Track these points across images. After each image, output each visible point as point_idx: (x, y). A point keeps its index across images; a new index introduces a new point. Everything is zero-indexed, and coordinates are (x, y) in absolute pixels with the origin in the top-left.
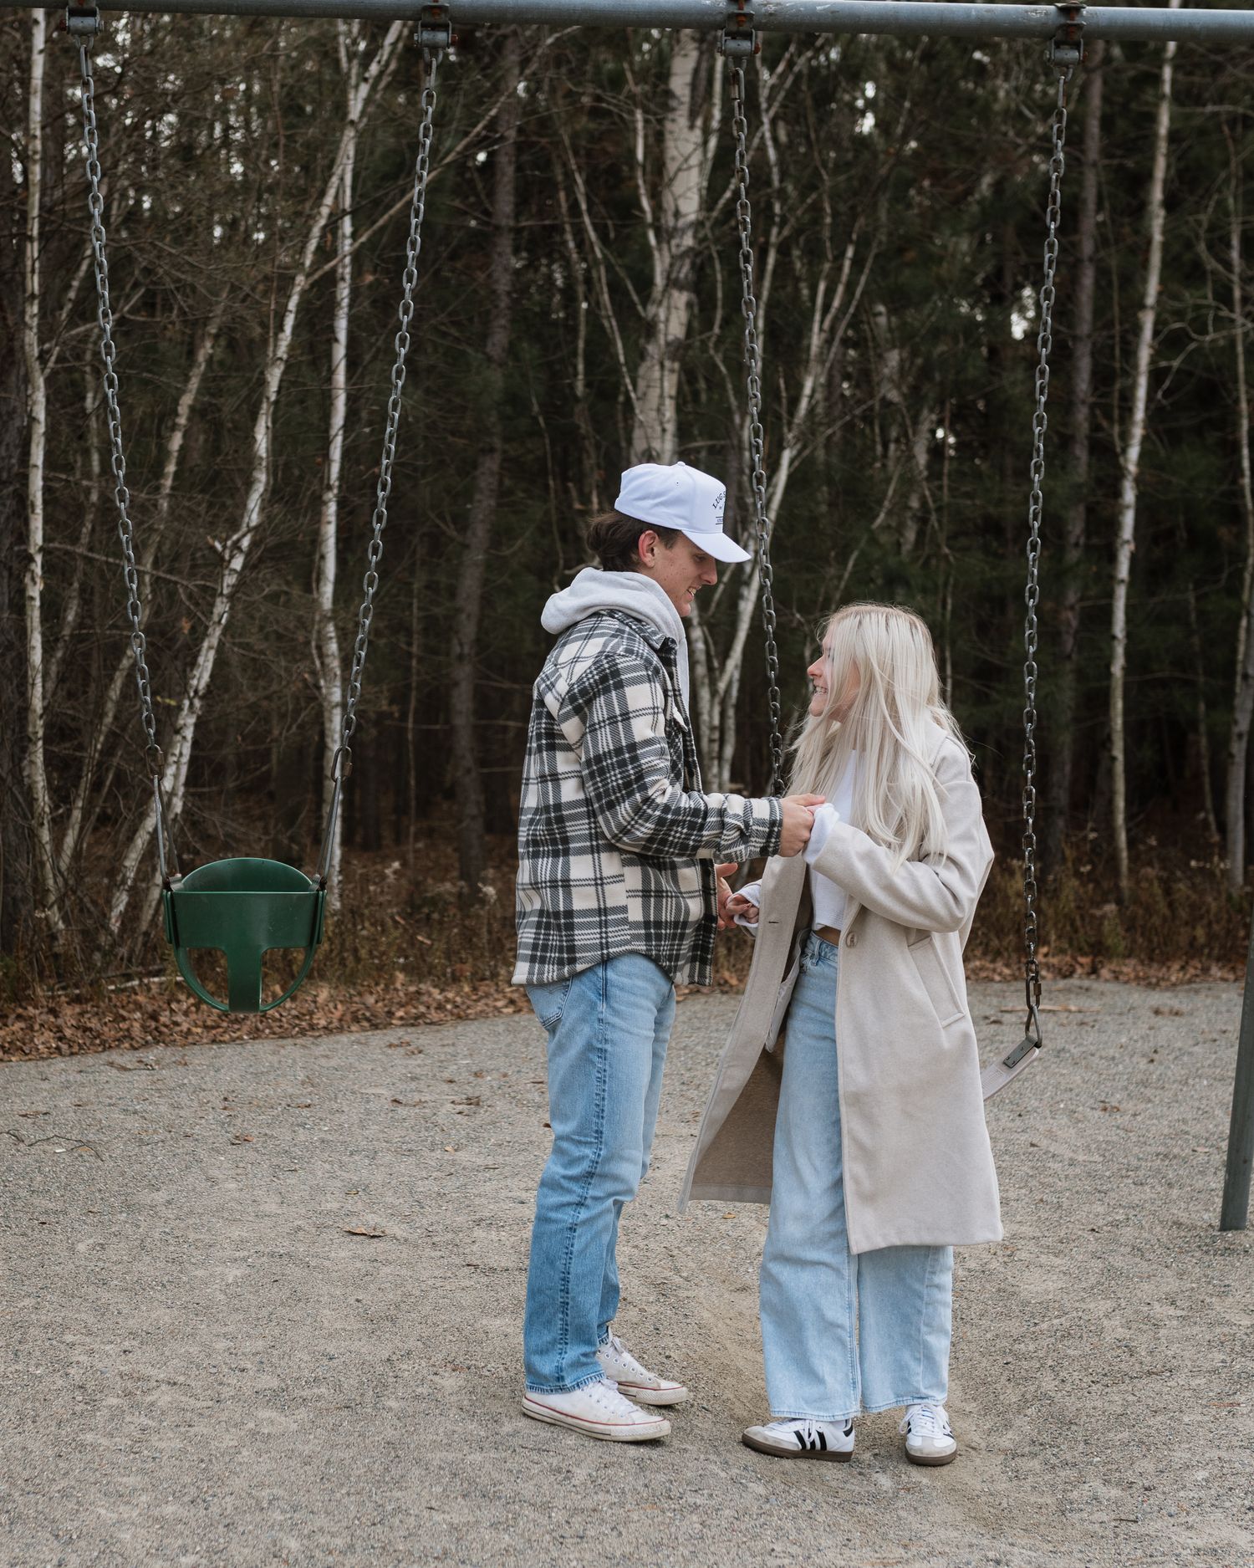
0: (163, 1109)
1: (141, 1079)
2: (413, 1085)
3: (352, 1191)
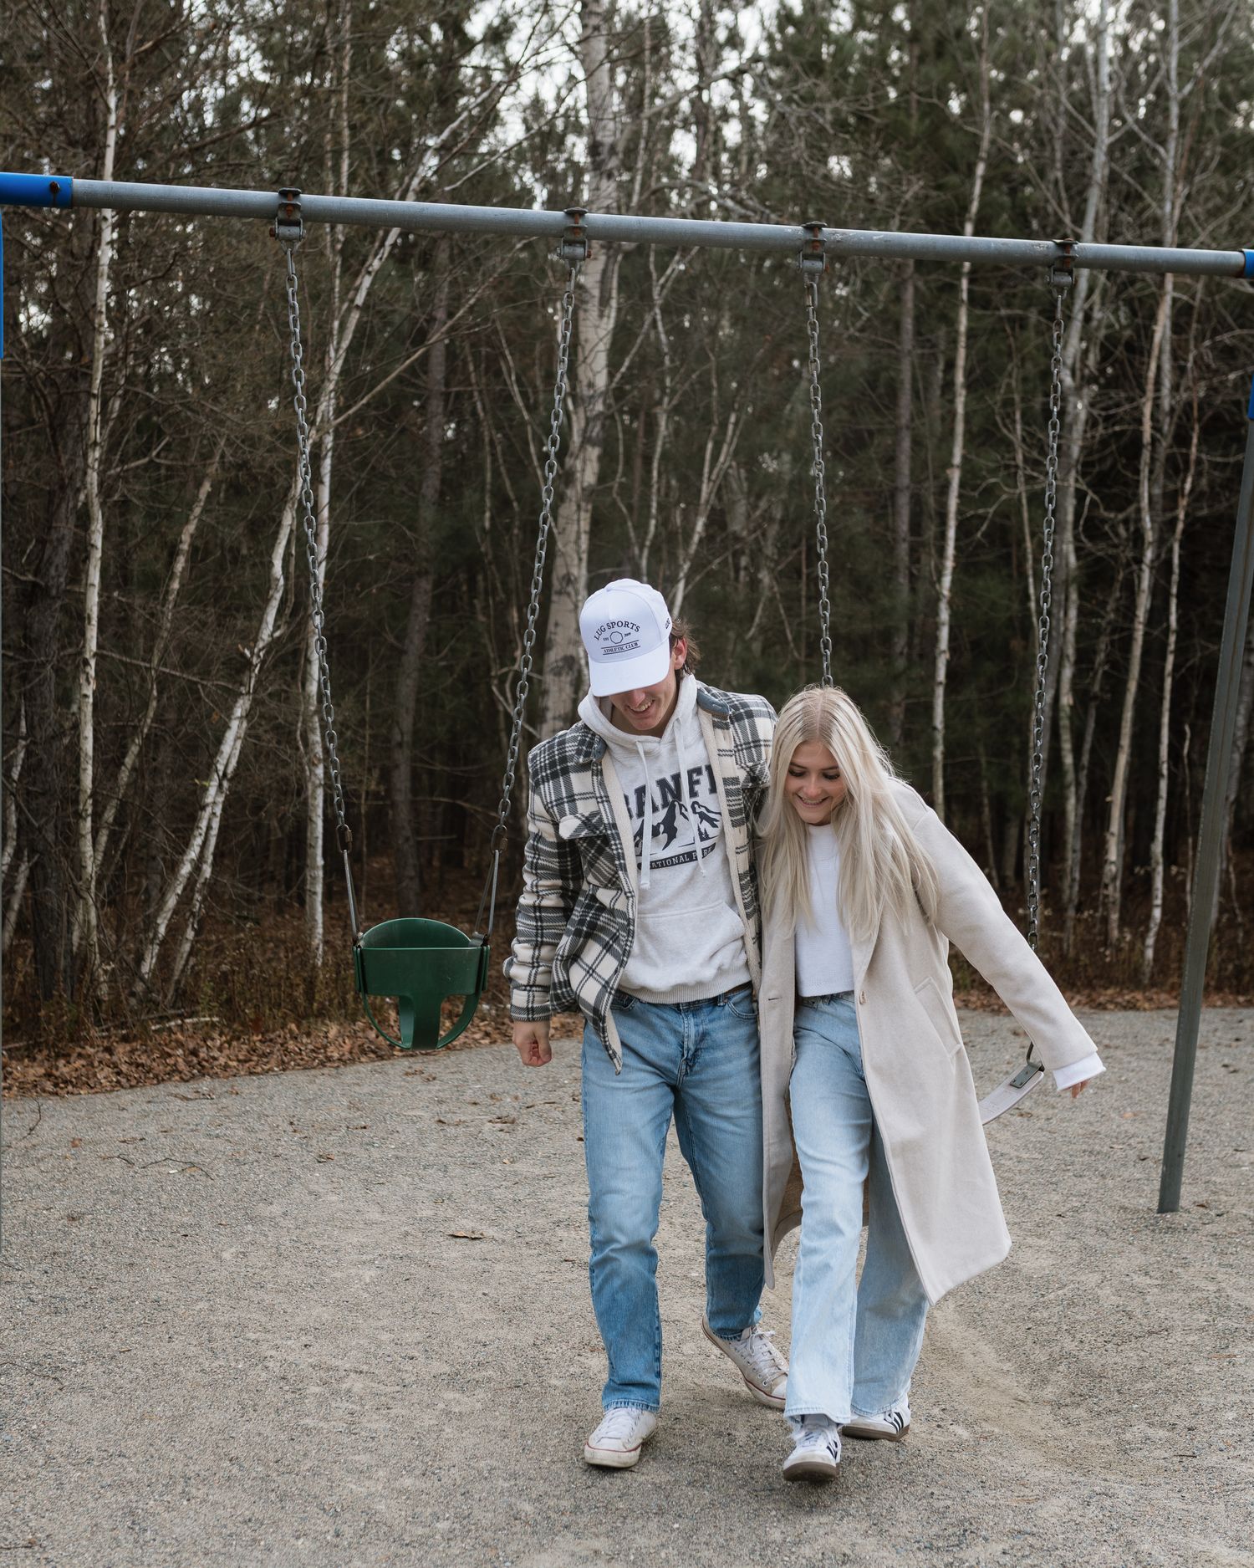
1: (206, 1107)
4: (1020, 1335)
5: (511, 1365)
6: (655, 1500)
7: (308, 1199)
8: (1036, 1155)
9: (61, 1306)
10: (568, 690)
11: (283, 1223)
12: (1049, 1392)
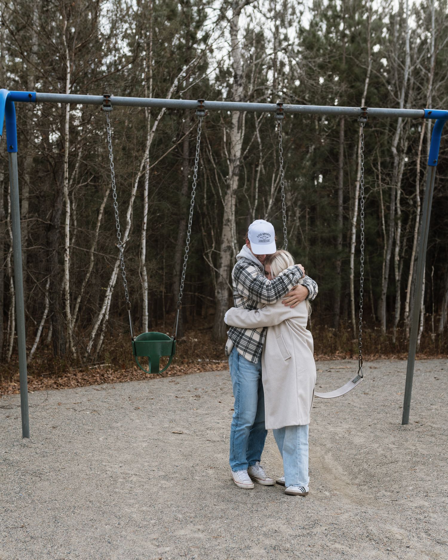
0: (112, 401)
1: (104, 393)
2: (179, 392)
3: (171, 421)
4: (351, 463)
5: (184, 472)
6: (221, 514)
7: (130, 421)
8: (366, 407)
9: (45, 454)
10: (229, 257)
11: (121, 429)
12: (357, 481)
